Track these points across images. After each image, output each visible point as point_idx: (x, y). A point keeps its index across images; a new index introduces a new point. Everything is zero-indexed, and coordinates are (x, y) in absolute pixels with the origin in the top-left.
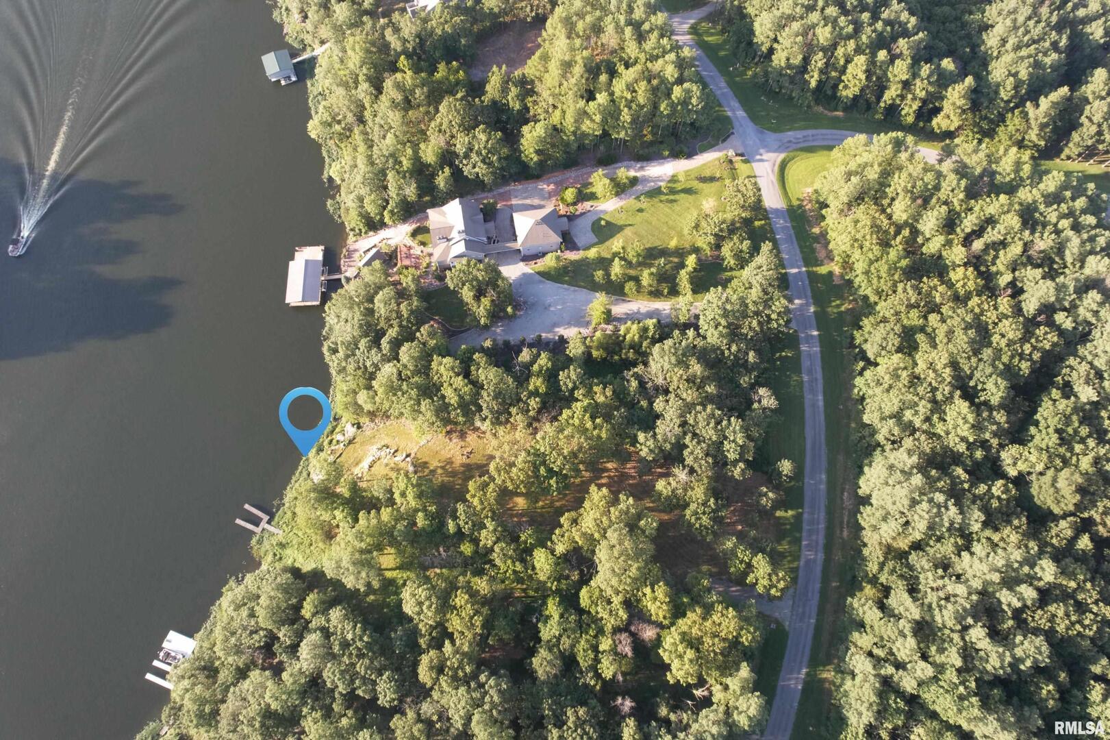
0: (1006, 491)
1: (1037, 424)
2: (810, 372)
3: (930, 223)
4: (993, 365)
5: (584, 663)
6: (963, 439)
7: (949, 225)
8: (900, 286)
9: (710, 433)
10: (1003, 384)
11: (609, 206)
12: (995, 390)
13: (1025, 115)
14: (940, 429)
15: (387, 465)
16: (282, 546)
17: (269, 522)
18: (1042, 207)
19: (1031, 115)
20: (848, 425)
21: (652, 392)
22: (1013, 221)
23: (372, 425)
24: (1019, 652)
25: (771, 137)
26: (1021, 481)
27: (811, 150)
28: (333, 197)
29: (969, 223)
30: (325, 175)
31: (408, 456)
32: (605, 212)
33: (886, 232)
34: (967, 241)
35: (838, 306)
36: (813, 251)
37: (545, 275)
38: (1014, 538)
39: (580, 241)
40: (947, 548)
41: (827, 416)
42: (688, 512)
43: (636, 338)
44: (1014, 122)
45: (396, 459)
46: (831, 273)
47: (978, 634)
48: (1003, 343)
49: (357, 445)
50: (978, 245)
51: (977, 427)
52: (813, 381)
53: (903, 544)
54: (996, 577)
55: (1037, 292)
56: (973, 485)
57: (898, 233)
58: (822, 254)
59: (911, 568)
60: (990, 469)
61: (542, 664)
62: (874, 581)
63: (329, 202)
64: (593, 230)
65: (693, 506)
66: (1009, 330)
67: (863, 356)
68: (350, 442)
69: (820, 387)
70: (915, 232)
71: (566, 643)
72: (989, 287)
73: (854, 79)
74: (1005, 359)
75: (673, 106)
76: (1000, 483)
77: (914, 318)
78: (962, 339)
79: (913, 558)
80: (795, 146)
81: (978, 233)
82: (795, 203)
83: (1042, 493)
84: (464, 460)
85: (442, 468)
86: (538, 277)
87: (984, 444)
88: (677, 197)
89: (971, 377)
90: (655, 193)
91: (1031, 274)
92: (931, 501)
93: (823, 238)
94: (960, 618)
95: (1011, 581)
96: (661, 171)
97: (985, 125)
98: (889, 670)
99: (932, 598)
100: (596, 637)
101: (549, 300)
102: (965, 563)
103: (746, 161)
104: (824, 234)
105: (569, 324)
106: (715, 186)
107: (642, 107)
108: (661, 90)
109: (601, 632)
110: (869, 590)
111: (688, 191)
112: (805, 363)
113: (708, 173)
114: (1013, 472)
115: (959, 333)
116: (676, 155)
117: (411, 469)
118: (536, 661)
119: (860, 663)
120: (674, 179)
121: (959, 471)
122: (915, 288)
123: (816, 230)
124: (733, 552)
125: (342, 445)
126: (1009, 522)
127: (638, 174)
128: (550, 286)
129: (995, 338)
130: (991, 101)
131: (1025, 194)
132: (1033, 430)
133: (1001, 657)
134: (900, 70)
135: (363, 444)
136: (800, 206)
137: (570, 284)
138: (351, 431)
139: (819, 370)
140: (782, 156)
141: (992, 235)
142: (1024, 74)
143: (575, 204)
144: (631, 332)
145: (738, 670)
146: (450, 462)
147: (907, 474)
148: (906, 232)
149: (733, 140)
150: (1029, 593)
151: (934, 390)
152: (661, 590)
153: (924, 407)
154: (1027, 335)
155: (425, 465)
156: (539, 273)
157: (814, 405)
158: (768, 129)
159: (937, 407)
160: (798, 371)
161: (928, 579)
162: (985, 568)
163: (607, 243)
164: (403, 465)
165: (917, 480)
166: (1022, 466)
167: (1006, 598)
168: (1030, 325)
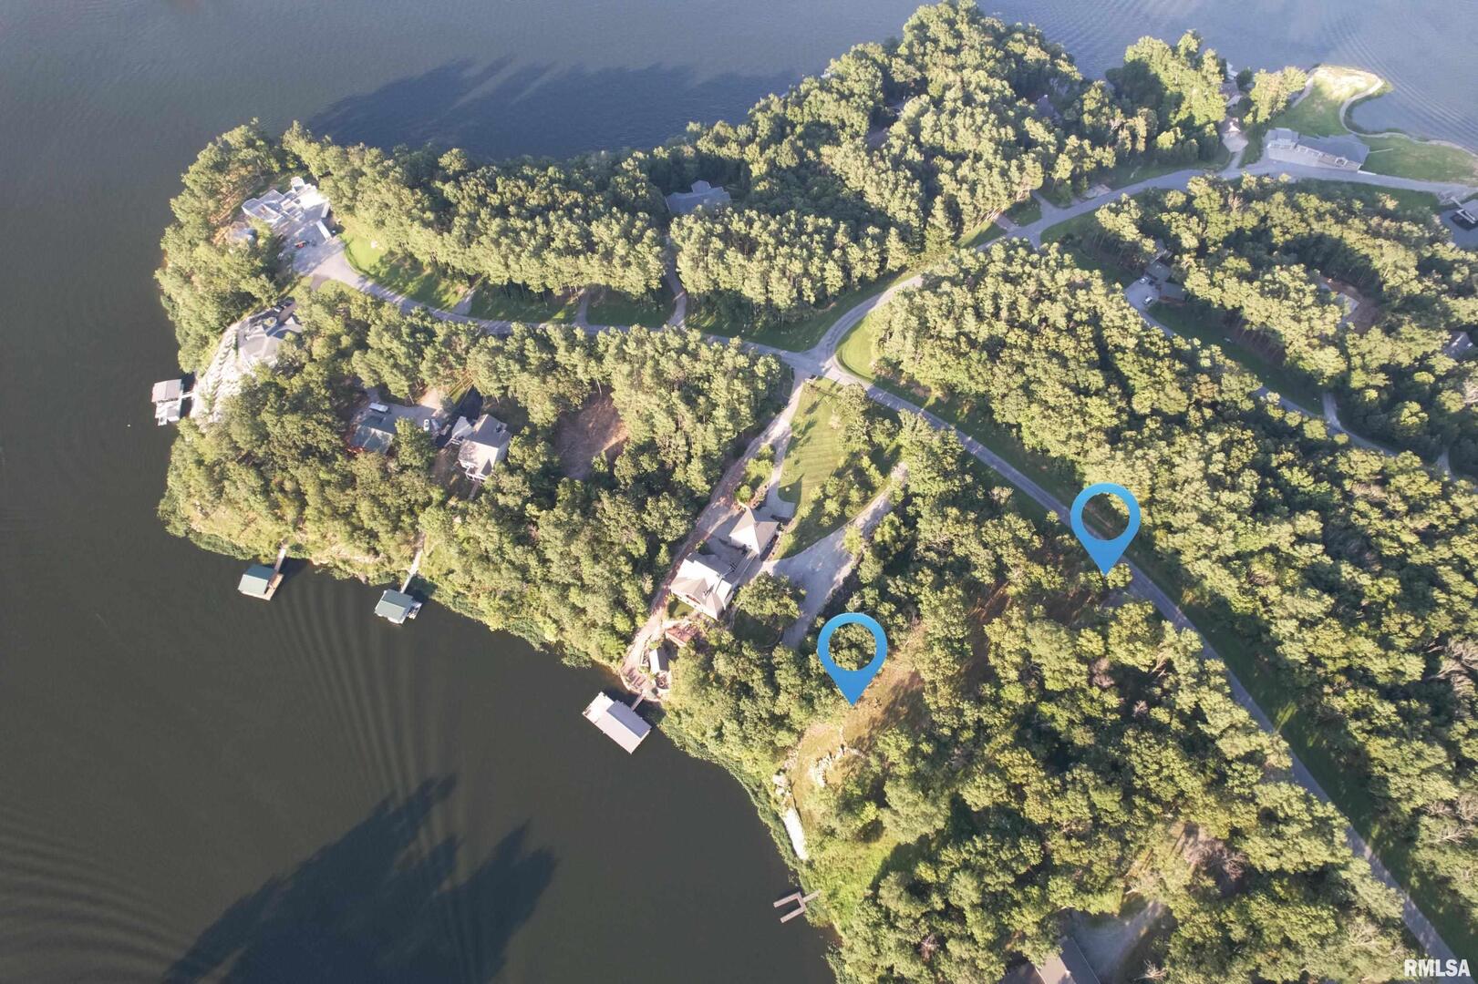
0: (1156, 422)
1: (1129, 378)
2: (993, 462)
3: (970, 323)
4: (1082, 367)
5: (1097, 714)
6: (1112, 416)
7: (979, 316)
8: (996, 369)
9: (1006, 536)
10: (1096, 372)
11: (775, 476)
12: (1096, 379)
13: (933, 226)
14: (1096, 423)
15: (836, 768)
16: (833, 895)
17: (803, 895)
18: (1009, 269)
19: (936, 223)
20: (1042, 471)
21: (946, 549)
22: (1006, 289)
23: (791, 760)
24: (1247, 485)
25: (816, 351)
26: (1155, 412)
27: (845, 339)
28: (564, 655)
29: (988, 307)
30: (537, 646)
31: (842, 747)
32: (778, 483)
33: (953, 348)
34: (996, 315)
35: (962, 413)
36: (914, 395)
37: (789, 554)
38: (1184, 439)
39: (785, 514)
40: (1164, 476)
41: (1028, 476)
42: (1046, 586)
43: (894, 533)
44: (931, 234)
45: (838, 757)
46: (937, 399)
47: (1226, 497)
48: (1072, 352)
49: (798, 782)
50: (1004, 314)
51: (1111, 404)
52: (999, 465)
53: (1147, 495)
54: (1202, 464)
55: (1056, 313)
56: (1140, 432)
57: (959, 343)
58: (921, 393)
59: (1163, 501)
60: (1136, 421)
61: (1082, 737)
62: (1155, 527)
63: (565, 661)
64: (785, 500)
65: (1044, 580)
66: (1066, 344)
67: (1010, 426)
68: (791, 785)
69: (1006, 464)
70: (967, 335)
71: (1077, 717)
72: (1034, 332)
73: (834, 277)
74: (1082, 359)
75: (764, 380)
76: (1148, 421)
77: (1020, 379)
78: (1054, 367)
79: (1158, 496)
80: (834, 346)
81: (998, 308)
82: (874, 377)
83: (1172, 409)
84: (881, 709)
85: (874, 728)
86: (785, 561)
87: (1120, 410)
88: (808, 435)
89: (1078, 383)
90: (793, 443)
91: (1045, 306)
92: (1137, 458)
93: (912, 381)
94: (1212, 497)
95: (1208, 459)
96: (781, 427)
97: (918, 247)
98: (1215, 554)
99: (1190, 502)
100: (1085, 696)
101: (809, 567)
102: (1181, 473)
103: (820, 378)
104: (911, 380)
105: (838, 569)
106: (820, 407)
107: (749, 397)
108: (748, 376)
109: (1083, 691)
110: (1159, 534)
111: (810, 425)
112: (985, 459)
113: (808, 405)
114: (1148, 411)
115: (1048, 366)
116: (779, 410)
117: (855, 752)
118: (1078, 742)
119: (1202, 567)
120: (794, 426)
121: (1128, 434)
122: (1003, 363)
123: (903, 382)
124: (1089, 581)
125: (788, 794)
126: (1174, 435)
127: (769, 442)
128: (799, 560)
129: (1067, 354)
130: (911, 233)
131: (993, 269)
132: (1131, 382)
133: (1245, 494)
134: (855, 253)
135: (800, 778)
136: (878, 377)
137: (810, 545)
138: (781, 780)
139: (994, 456)
140: (835, 358)
141: (1004, 303)
142: (914, 206)
143: (753, 496)
144: (884, 533)
145: (1163, 628)
146: (873, 720)
147: (1113, 458)
148: (963, 339)
149: (798, 372)
150: (1220, 456)
151: (1070, 405)
152: (1089, 633)
153: (1077, 419)
154: (1077, 338)
155: (860, 740)
156: (783, 557)
157: (1016, 477)
158: (809, 348)
159: (1082, 412)
160: (986, 467)
161: (1177, 498)
162: (1194, 464)
163: (802, 499)
164: (846, 757)
165: (1120, 455)
166: (1148, 403)
167: (1215, 469)
168: (1071, 331)
